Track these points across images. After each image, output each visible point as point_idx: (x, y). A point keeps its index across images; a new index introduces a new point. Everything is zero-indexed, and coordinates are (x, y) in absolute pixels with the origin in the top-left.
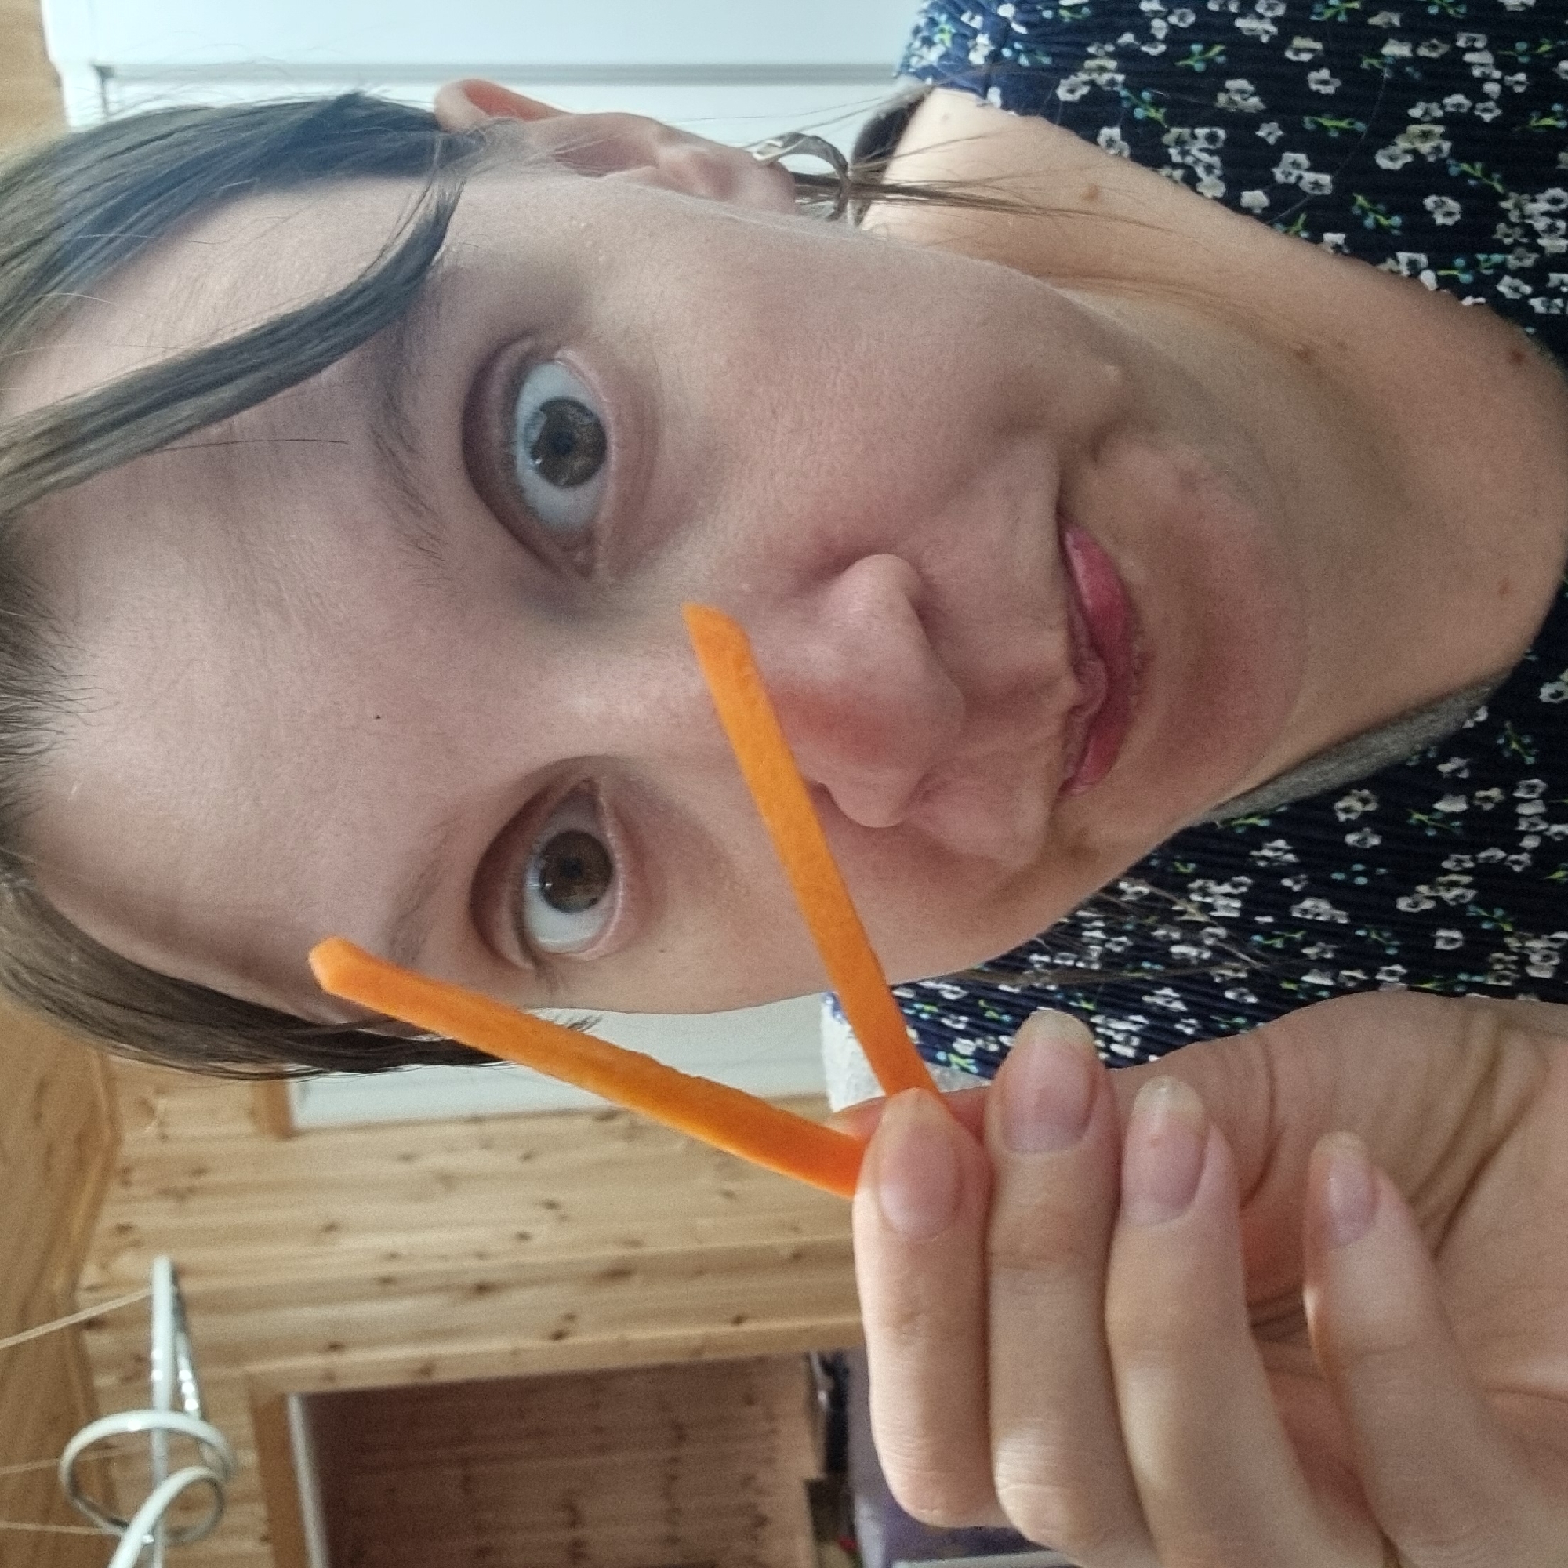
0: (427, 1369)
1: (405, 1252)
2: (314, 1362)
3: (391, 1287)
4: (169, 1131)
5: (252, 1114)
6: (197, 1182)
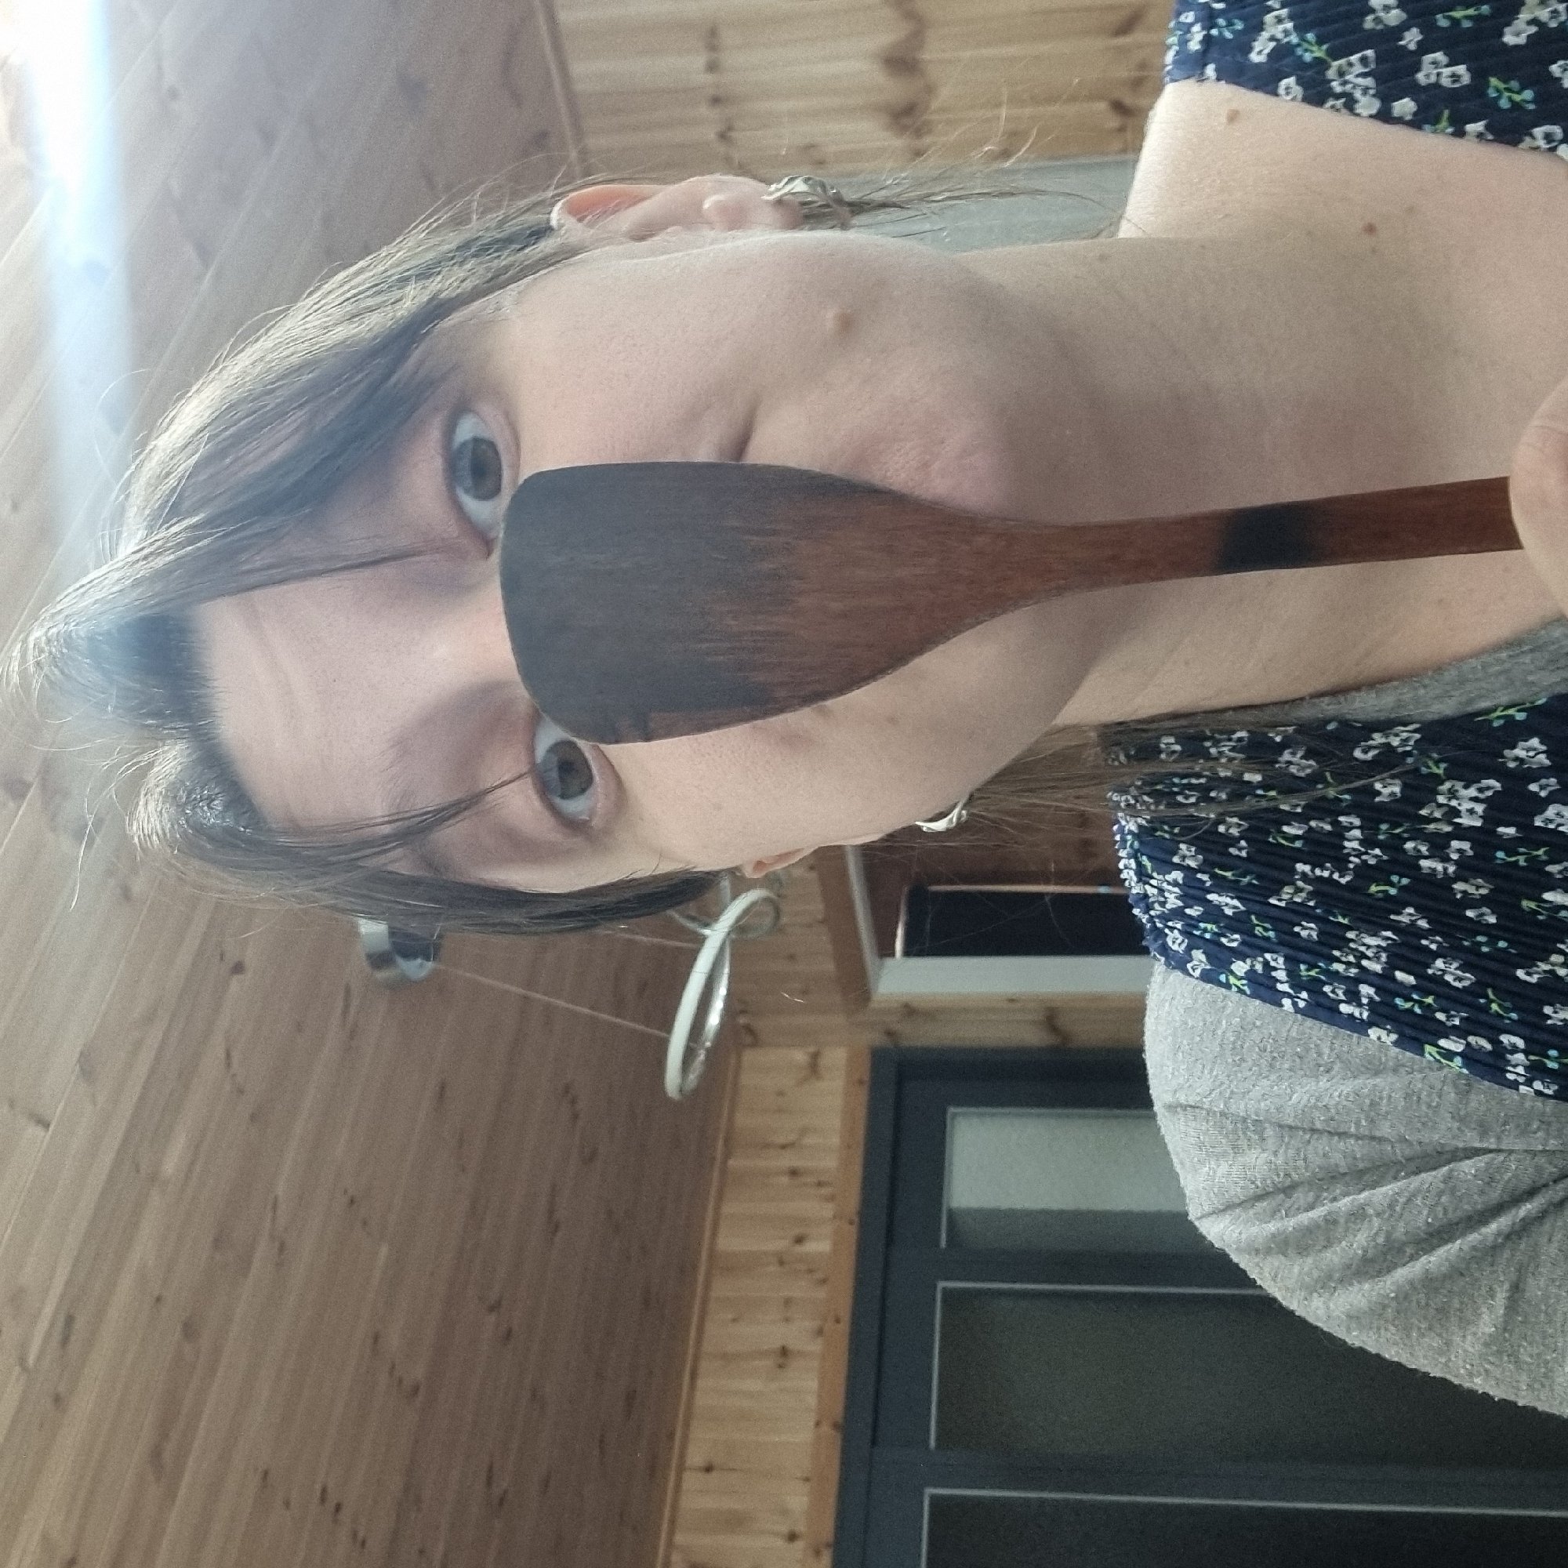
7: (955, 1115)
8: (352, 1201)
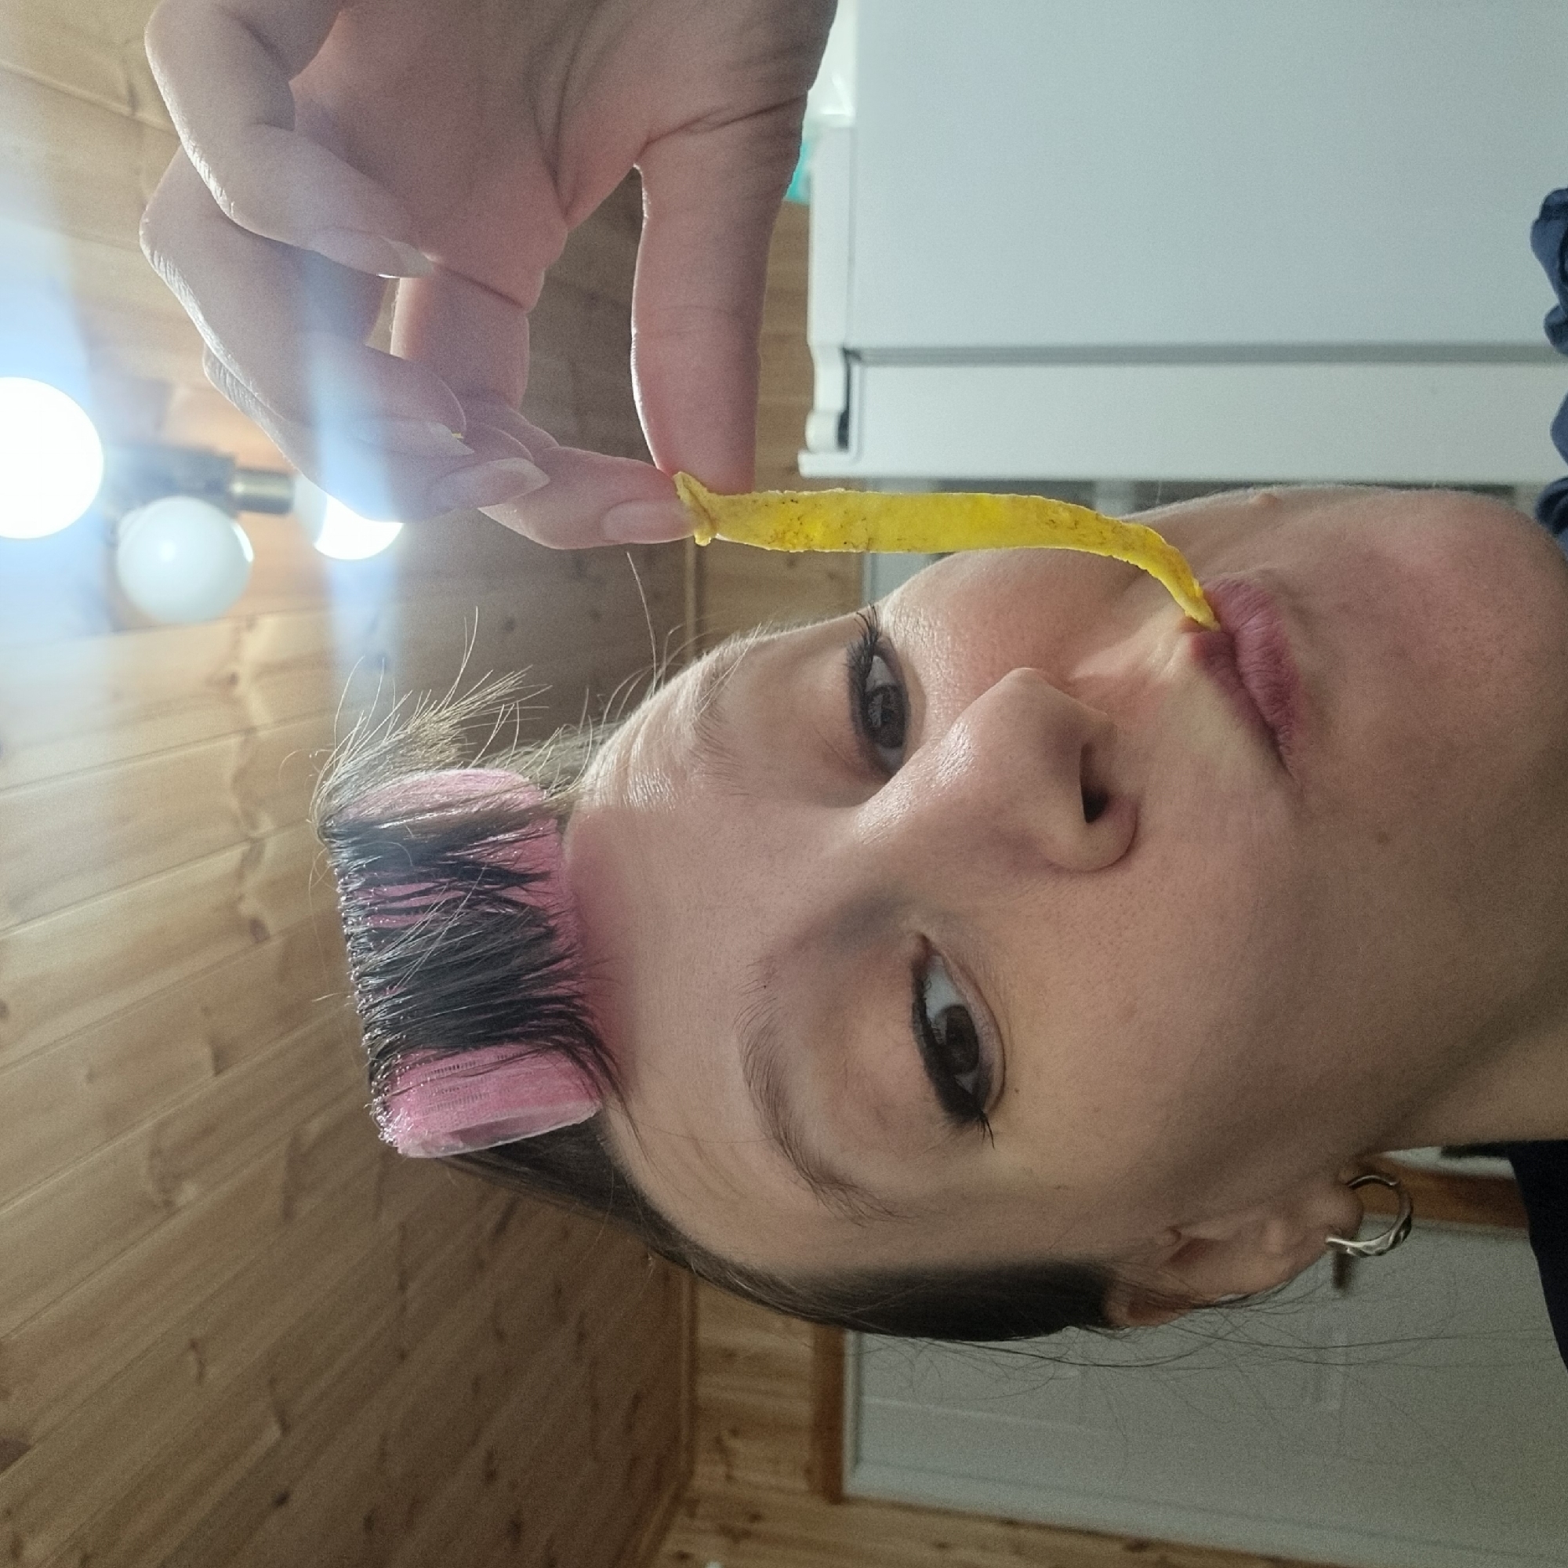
4: (738, 1473)
5: (808, 1472)
6: (752, 1527)
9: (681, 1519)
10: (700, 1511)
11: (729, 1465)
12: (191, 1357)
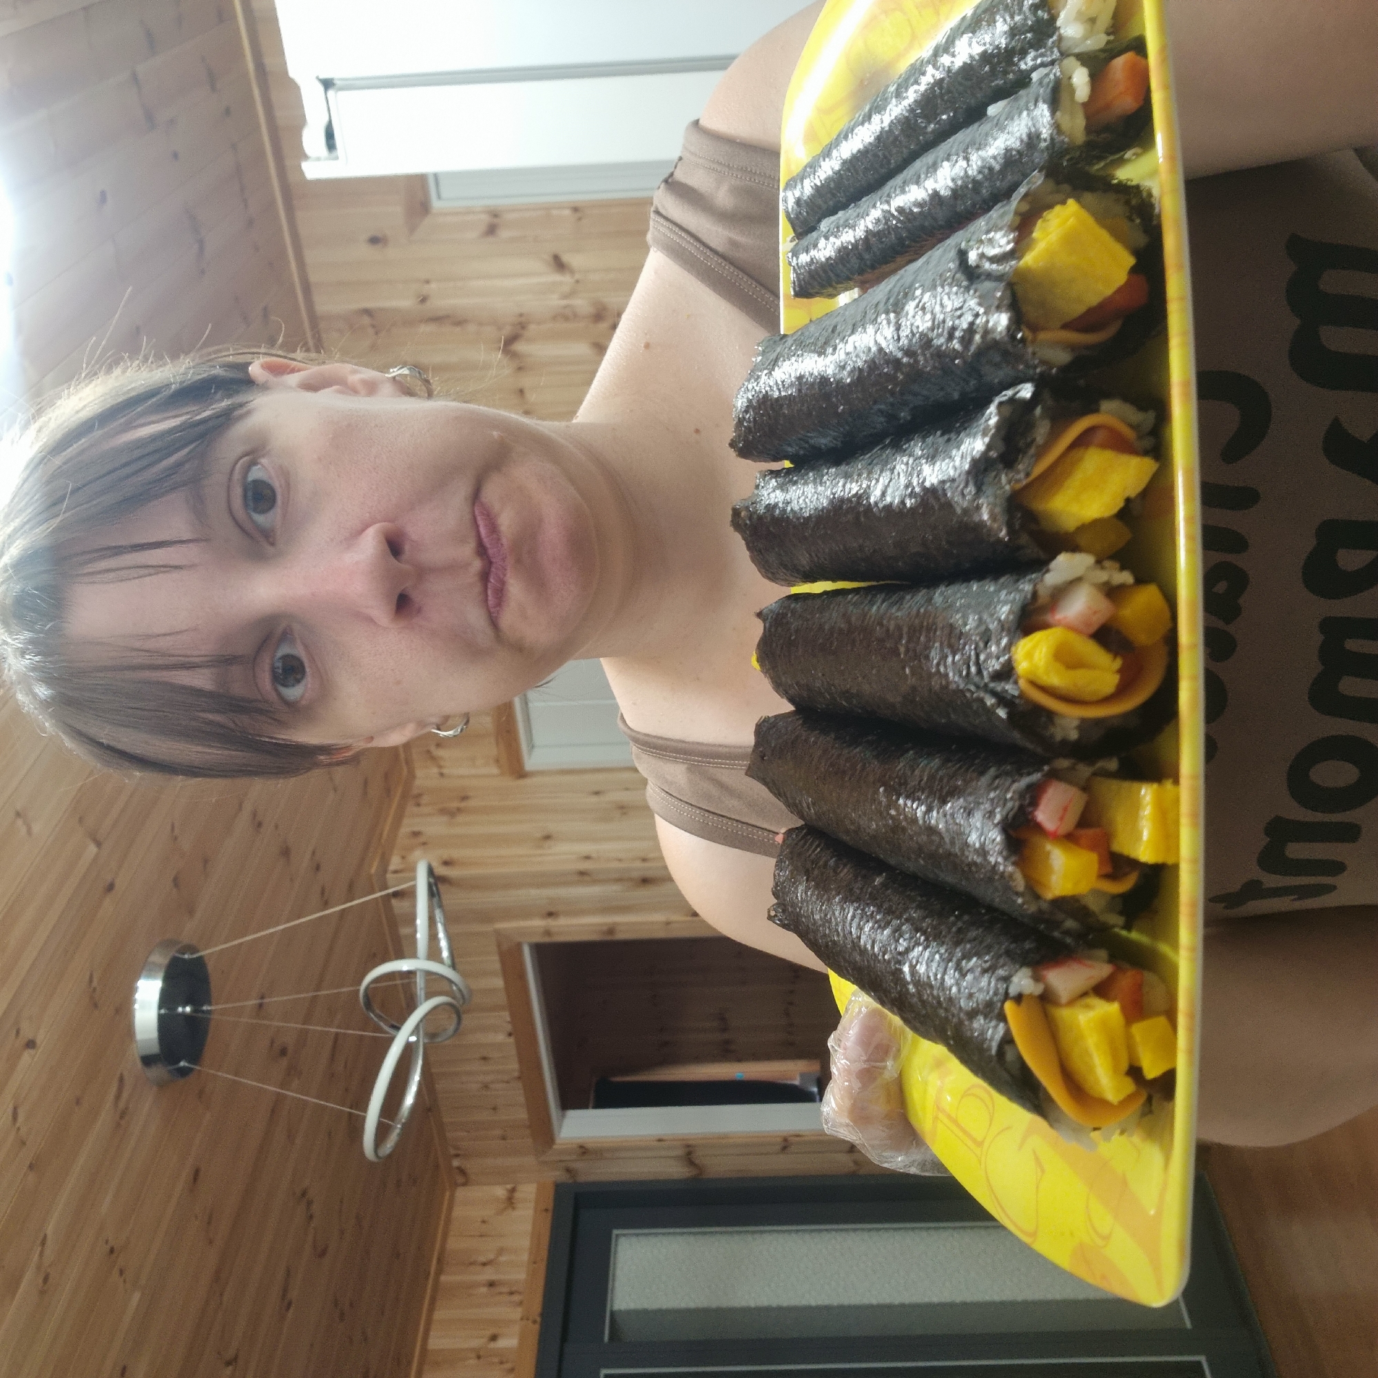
0: (611, 931)
1: (594, 855)
2: (538, 923)
3: (586, 878)
4: (445, 771)
5: (497, 761)
6: (463, 805)
7: (617, 1236)
8: (112, 1251)
9: (411, 809)
10: (425, 799)
11: (440, 767)
12: (20, 822)
